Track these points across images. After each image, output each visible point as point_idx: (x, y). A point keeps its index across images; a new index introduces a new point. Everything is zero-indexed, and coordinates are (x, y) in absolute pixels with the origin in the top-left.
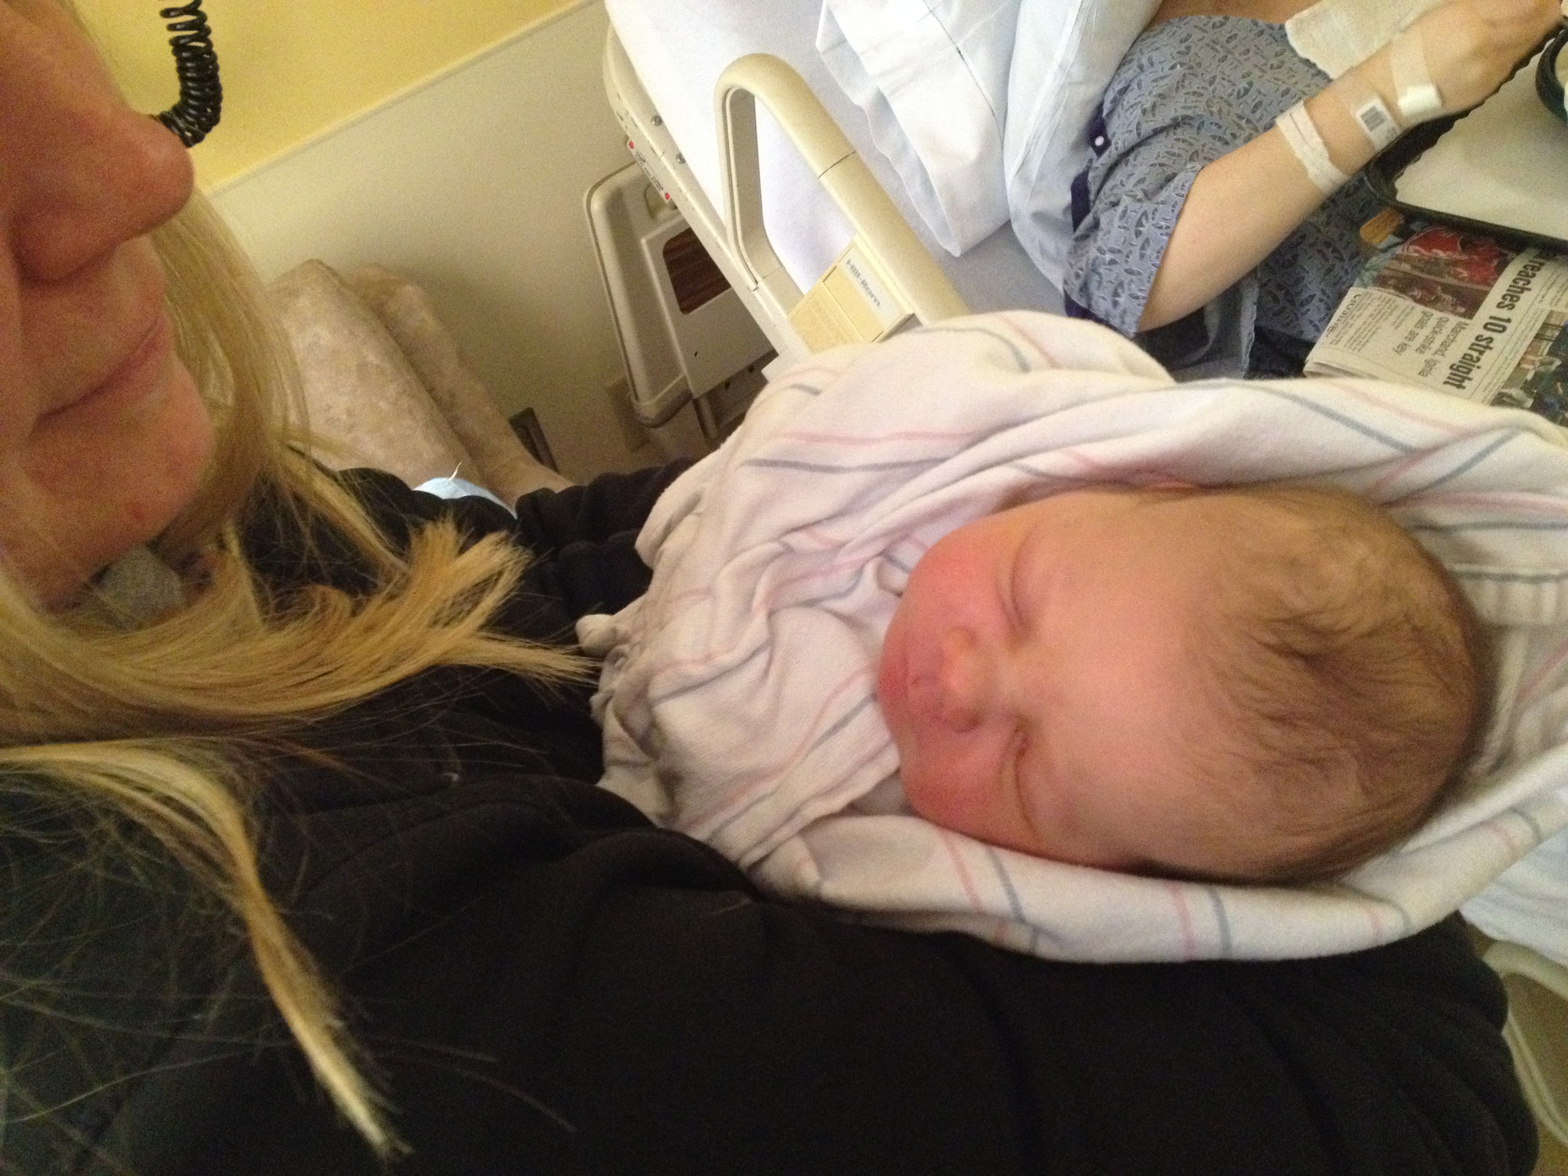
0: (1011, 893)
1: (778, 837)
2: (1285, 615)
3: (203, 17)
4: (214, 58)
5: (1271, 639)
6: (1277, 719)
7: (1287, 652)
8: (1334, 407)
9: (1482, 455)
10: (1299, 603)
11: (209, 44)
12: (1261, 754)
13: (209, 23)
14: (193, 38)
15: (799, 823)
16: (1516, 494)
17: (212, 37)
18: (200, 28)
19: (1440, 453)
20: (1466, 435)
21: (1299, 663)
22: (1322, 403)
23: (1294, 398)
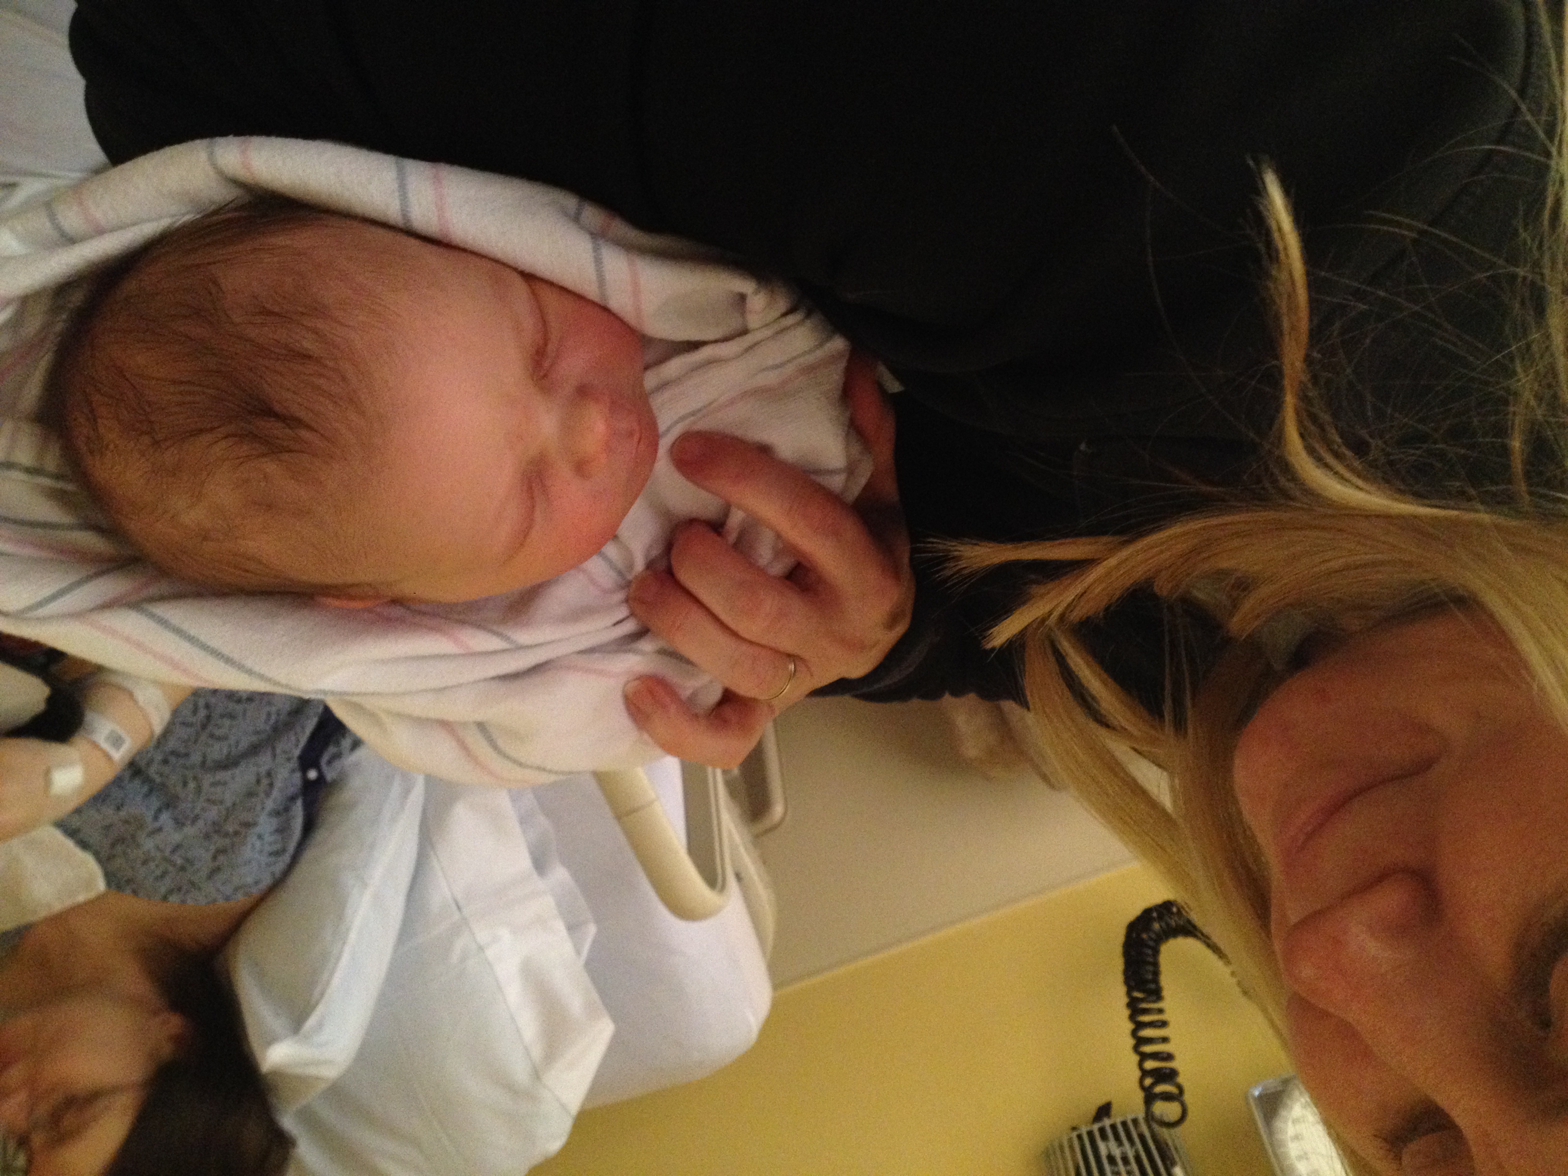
0: (598, 261)
1: (768, 332)
2: (285, 456)
3: (1132, 1018)
4: (1127, 981)
5: (304, 434)
6: (306, 357)
7: (291, 421)
9: (54, 597)
10: (271, 467)
11: (1129, 993)
12: (320, 324)
13: (1126, 1012)
14: (1142, 1000)
15: (748, 339)
17: (1125, 1000)
18: (1135, 1009)
19: (99, 601)
20: (77, 615)
21: (277, 408)
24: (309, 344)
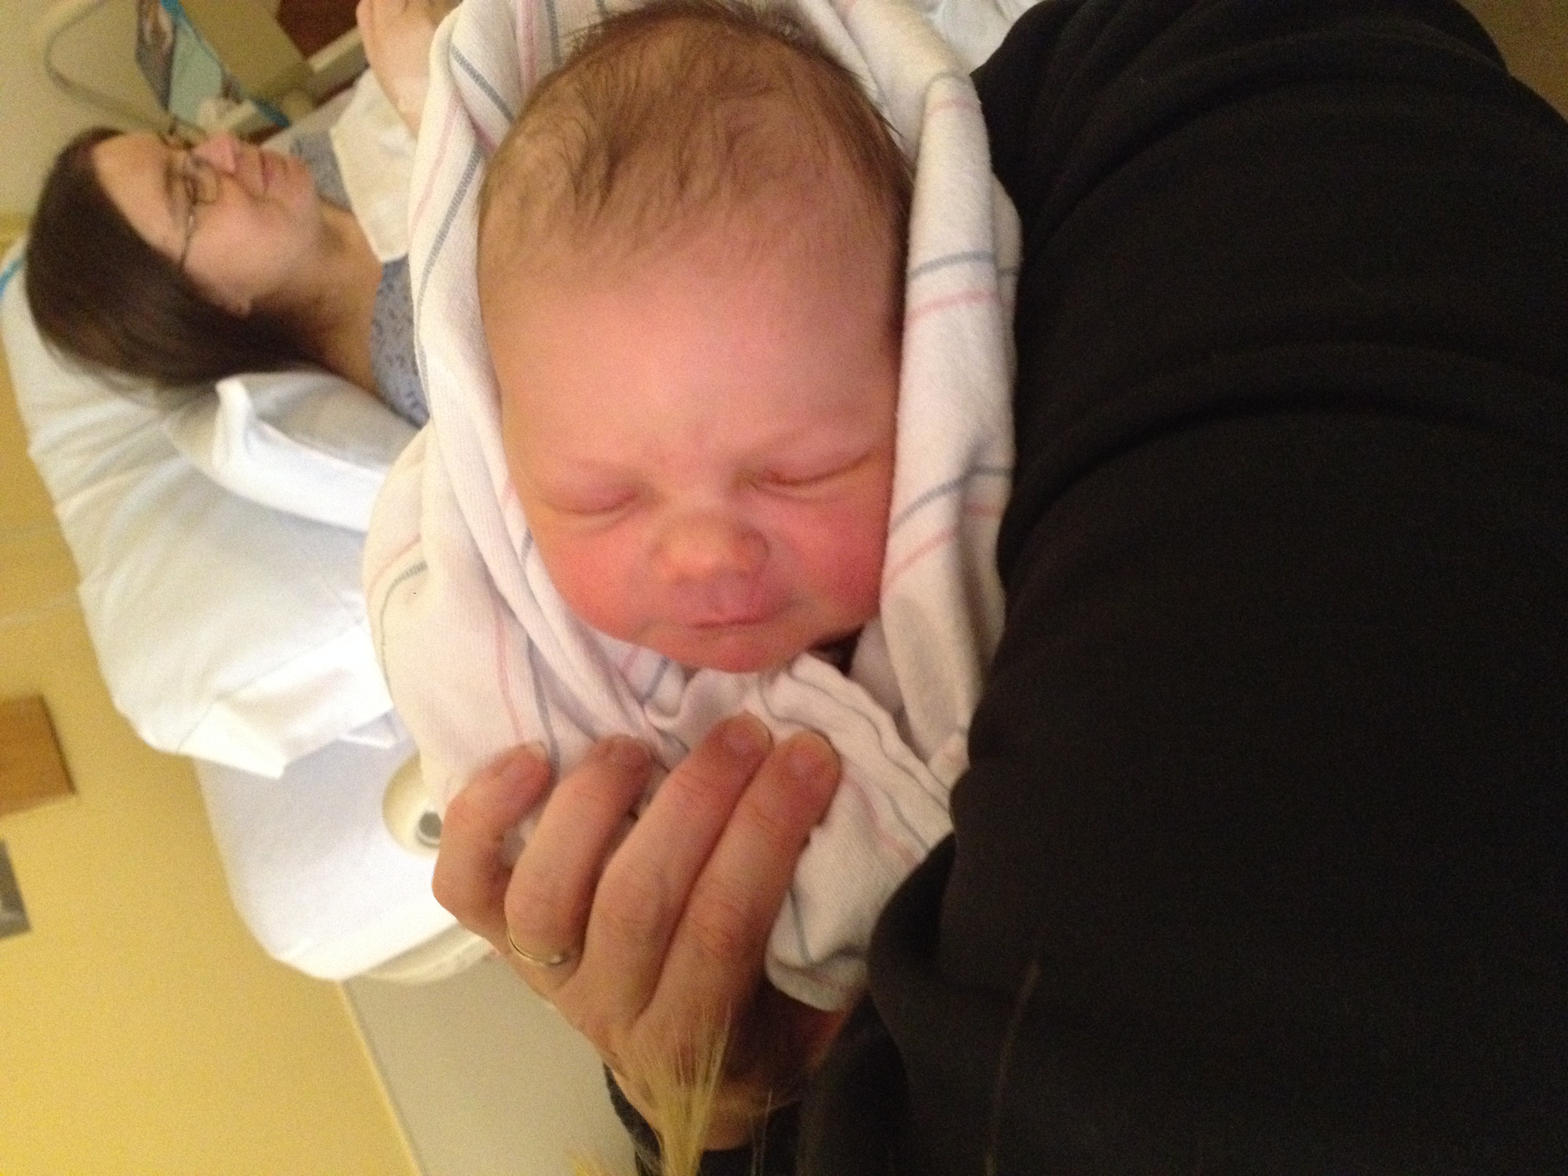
2: (572, 190)
7: (609, 183)
8: (434, 231)
9: (477, 77)
16: (519, 45)
19: (481, 122)
20: (458, 96)
22: (431, 244)
23: (427, 271)
24: (698, 185)
